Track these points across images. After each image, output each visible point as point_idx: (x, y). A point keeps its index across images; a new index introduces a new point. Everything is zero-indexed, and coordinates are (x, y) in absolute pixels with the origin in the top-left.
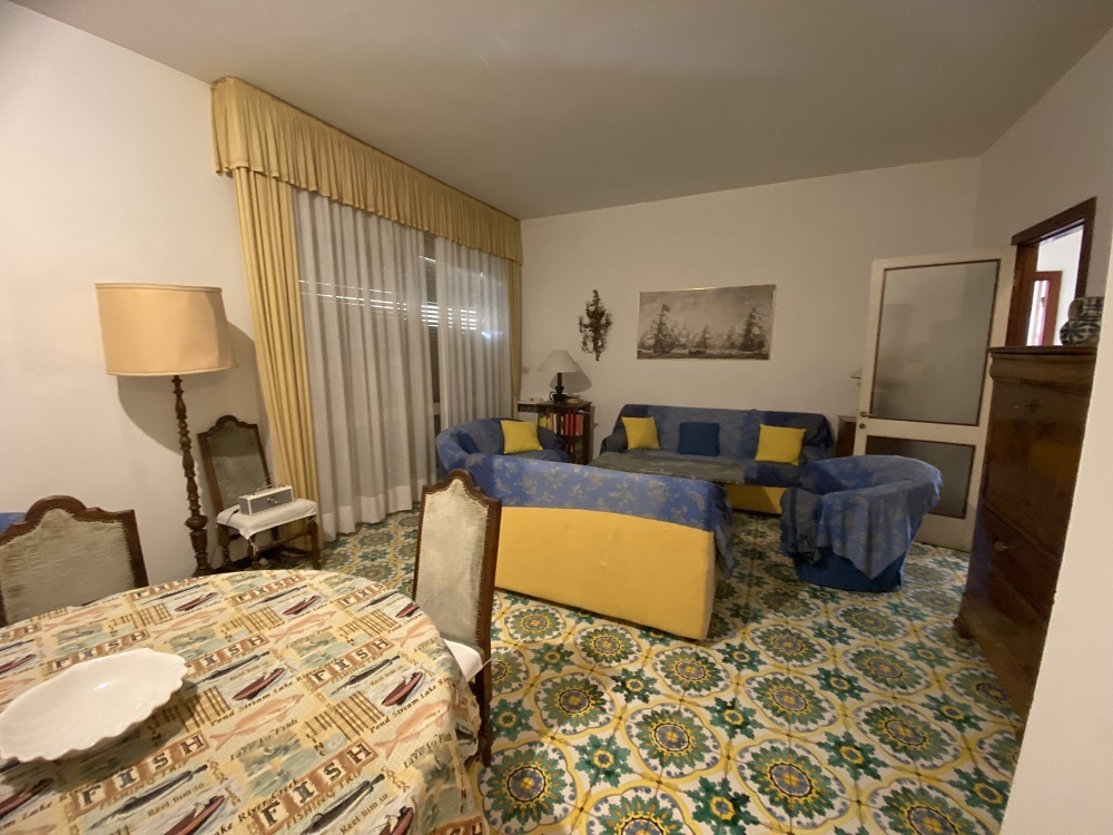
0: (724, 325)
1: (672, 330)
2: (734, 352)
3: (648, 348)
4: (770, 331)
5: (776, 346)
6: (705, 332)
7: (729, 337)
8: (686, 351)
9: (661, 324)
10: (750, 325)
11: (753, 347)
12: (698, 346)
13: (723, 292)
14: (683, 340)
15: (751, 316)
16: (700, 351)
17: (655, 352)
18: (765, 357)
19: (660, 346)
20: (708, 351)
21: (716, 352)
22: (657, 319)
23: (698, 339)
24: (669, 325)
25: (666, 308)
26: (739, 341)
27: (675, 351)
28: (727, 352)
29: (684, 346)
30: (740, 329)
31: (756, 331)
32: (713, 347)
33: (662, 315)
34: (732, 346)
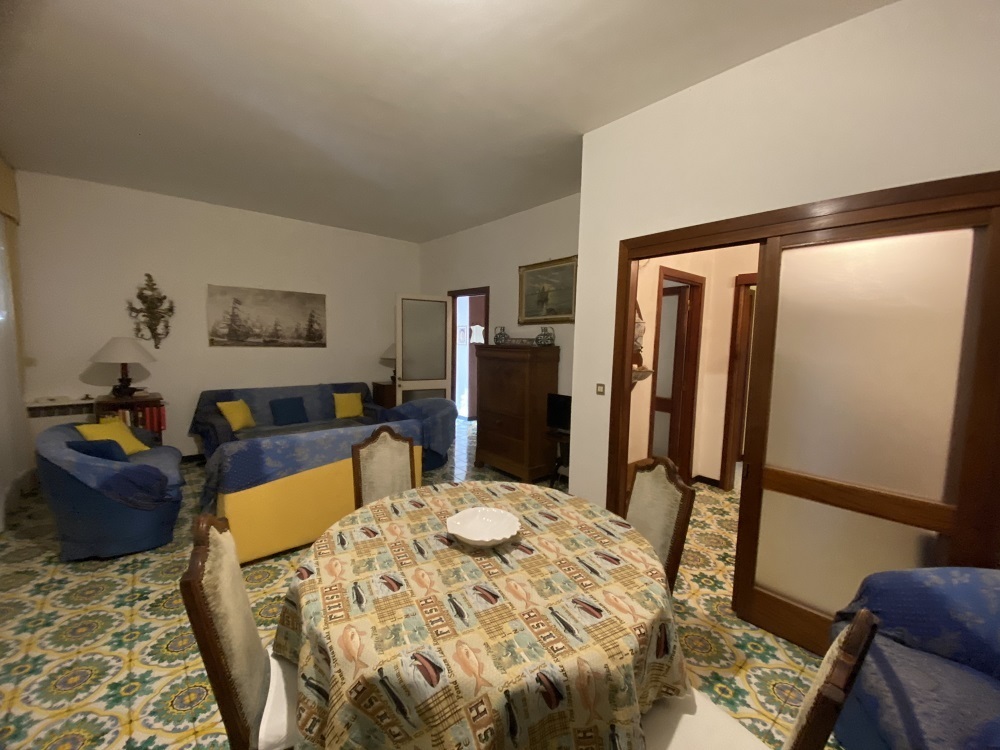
0: (291, 321)
1: (246, 321)
2: (301, 341)
3: (223, 336)
4: (325, 328)
5: (330, 336)
6: (276, 325)
7: (297, 330)
8: (261, 340)
9: (234, 317)
10: (311, 322)
11: (314, 338)
12: (272, 336)
13: (288, 295)
14: (257, 331)
15: (312, 316)
16: (273, 340)
17: (230, 340)
18: (324, 345)
19: (235, 335)
20: (281, 340)
21: (289, 341)
22: (230, 310)
23: (271, 330)
24: (243, 316)
25: (237, 302)
26: (305, 333)
27: (250, 340)
28: (296, 341)
29: (258, 336)
30: (304, 325)
31: (316, 326)
32: (284, 337)
33: (234, 308)
34: (299, 337)
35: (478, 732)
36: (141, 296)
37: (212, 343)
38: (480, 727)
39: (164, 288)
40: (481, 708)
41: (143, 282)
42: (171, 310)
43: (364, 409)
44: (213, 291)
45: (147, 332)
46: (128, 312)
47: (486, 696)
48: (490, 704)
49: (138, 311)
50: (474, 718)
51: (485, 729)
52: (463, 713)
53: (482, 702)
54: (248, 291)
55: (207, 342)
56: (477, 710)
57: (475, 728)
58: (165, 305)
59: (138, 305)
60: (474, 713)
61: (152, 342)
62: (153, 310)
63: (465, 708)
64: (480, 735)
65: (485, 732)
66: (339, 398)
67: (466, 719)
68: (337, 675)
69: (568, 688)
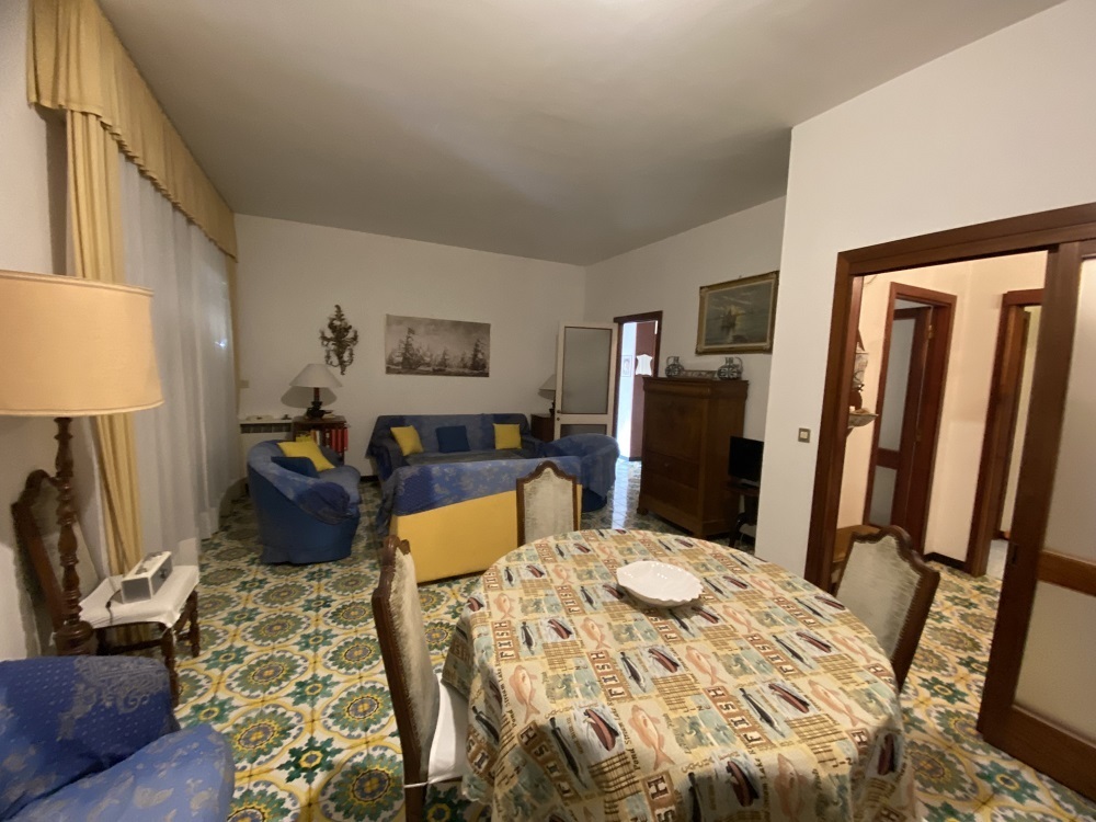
0: (458, 351)
1: (418, 350)
2: (467, 371)
3: (397, 364)
4: (489, 357)
5: (493, 366)
6: (445, 354)
7: (463, 359)
8: (430, 369)
9: (408, 346)
10: (476, 351)
11: (478, 368)
12: (440, 364)
13: (456, 324)
14: (427, 359)
15: (477, 345)
16: (441, 369)
17: (403, 368)
18: (487, 375)
19: (408, 363)
20: (448, 369)
21: (454, 370)
22: (404, 339)
23: (439, 359)
24: (415, 346)
25: (411, 331)
26: (470, 363)
27: (421, 368)
28: (461, 370)
29: (428, 365)
30: (469, 354)
31: (480, 356)
32: (450, 367)
33: (408, 337)
34: (465, 366)
35: (657, 812)
36: (331, 326)
37: (389, 371)
38: (660, 806)
39: (351, 318)
40: (662, 786)
41: (332, 312)
42: (355, 338)
43: (522, 441)
44: (392, 321)
45: (335, 360)
46: (320, 341)
47: (667, 773)
48: (671, 784)
49: (329, 340)
50: (653, 795)
51: (665, 810)
52: (640, 786)
53: (662, 780)
54: (420, 321)
55: (384, 370)
56: (657, 786)
57: (654, 806)
58: (350, 335)
59: (329, 334)
60: (653, 790)
61: (339, 369)
62: (340, 338)
63: (643, 780)
64: (659, 815)
65: (666, 814)
66: (500, 429)
67: (643, 793)
68: (509, 715)
69: (765, 786)
